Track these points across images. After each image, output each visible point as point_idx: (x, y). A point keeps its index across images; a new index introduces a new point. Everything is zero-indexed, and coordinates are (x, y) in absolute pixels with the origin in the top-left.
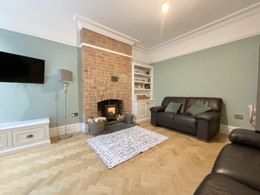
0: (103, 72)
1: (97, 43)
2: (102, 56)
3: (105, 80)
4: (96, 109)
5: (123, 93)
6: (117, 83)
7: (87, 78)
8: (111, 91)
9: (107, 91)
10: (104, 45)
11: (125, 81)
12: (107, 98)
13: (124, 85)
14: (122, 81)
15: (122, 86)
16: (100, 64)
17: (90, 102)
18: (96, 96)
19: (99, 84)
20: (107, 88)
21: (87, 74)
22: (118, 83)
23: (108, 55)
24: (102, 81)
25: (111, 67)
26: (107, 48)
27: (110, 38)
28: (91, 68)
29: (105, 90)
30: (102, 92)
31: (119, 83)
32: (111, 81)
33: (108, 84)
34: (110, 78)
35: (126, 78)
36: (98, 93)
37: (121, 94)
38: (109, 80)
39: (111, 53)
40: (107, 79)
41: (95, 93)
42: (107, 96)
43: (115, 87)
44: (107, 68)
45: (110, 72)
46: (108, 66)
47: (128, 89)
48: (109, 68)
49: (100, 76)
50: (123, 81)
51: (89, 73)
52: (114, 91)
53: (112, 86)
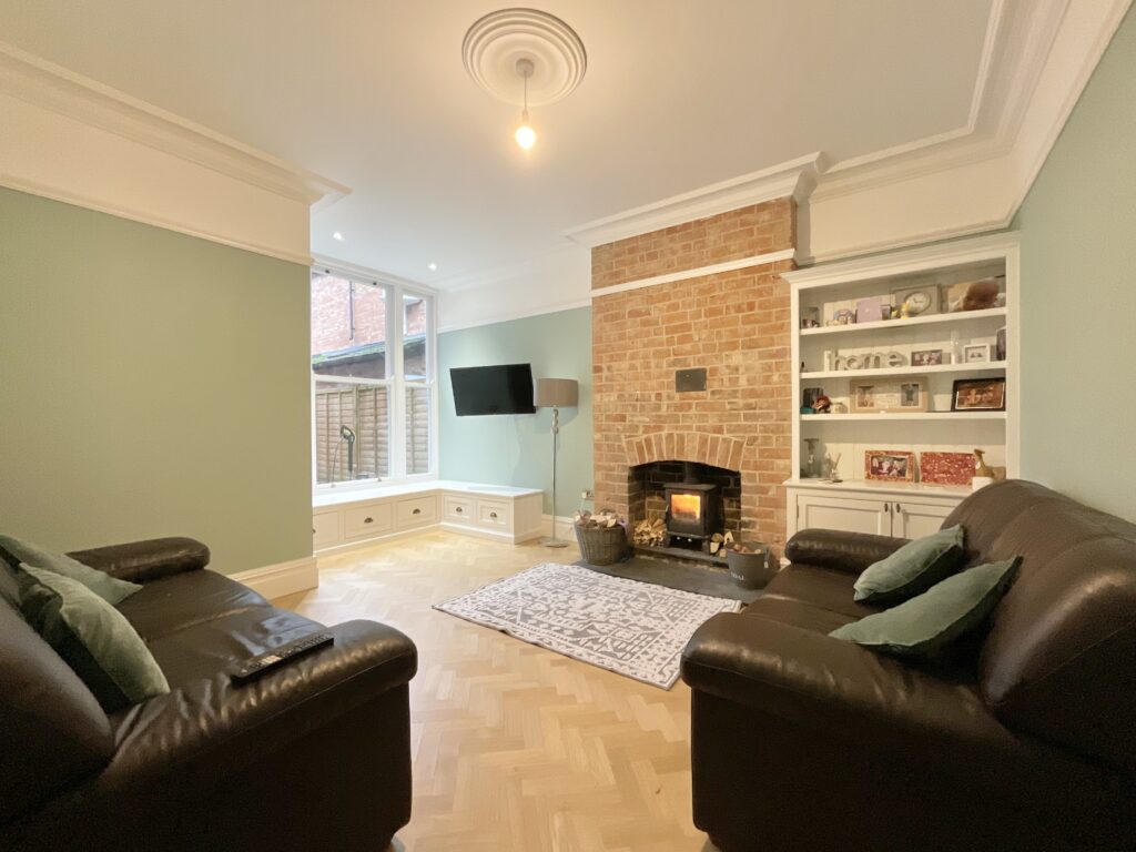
0: (648, 363)
1: (627, 273)
2: (643, 307)
3: (653, 390)
4: (623, 487)
5: (733, 438)
6: (701, 393)
7: (601, 391)
8: (677, 428)
9: (659, 428)
10: (653, 265)
11: (748, 381)
12: (661, 454)
13: (741, 402)
14: (726, 383)
15: (728, 407)
16: (637, 336)
17: (606, 464)
18: (624, 445)
19: (634, 407)
20: (660, 416)
21: (600, 378)
22: (706, 395)
23: (666, 297)
24: (643, 395)
25: (676, 335)
26: (660, 274)
27: (671, 230)
28: (612, 358)
29: (652, 425)
30: (644, 432)
31: (713, 393)
32: (678, 391)
33: (665, 403)
34: (673, 377)
35: (747, 369)
36: (630, 436)
37: (724, 440)
38: (668, 388)
39: (675, 284)
40: (661, 385)
41: (623, 437)
42: (659, 445)
43: (693, 412)
44: (661, 344)
45: (672, 358)
46: (665, 337)
47: (766, 417)
48: (670, 341)
49: (636, 379)
50: (734, 381)
51: (605, 373)
52: (690, 428)
53: (680, 408)
